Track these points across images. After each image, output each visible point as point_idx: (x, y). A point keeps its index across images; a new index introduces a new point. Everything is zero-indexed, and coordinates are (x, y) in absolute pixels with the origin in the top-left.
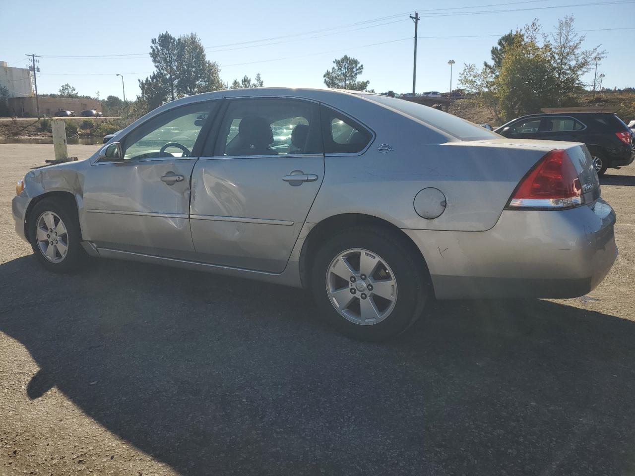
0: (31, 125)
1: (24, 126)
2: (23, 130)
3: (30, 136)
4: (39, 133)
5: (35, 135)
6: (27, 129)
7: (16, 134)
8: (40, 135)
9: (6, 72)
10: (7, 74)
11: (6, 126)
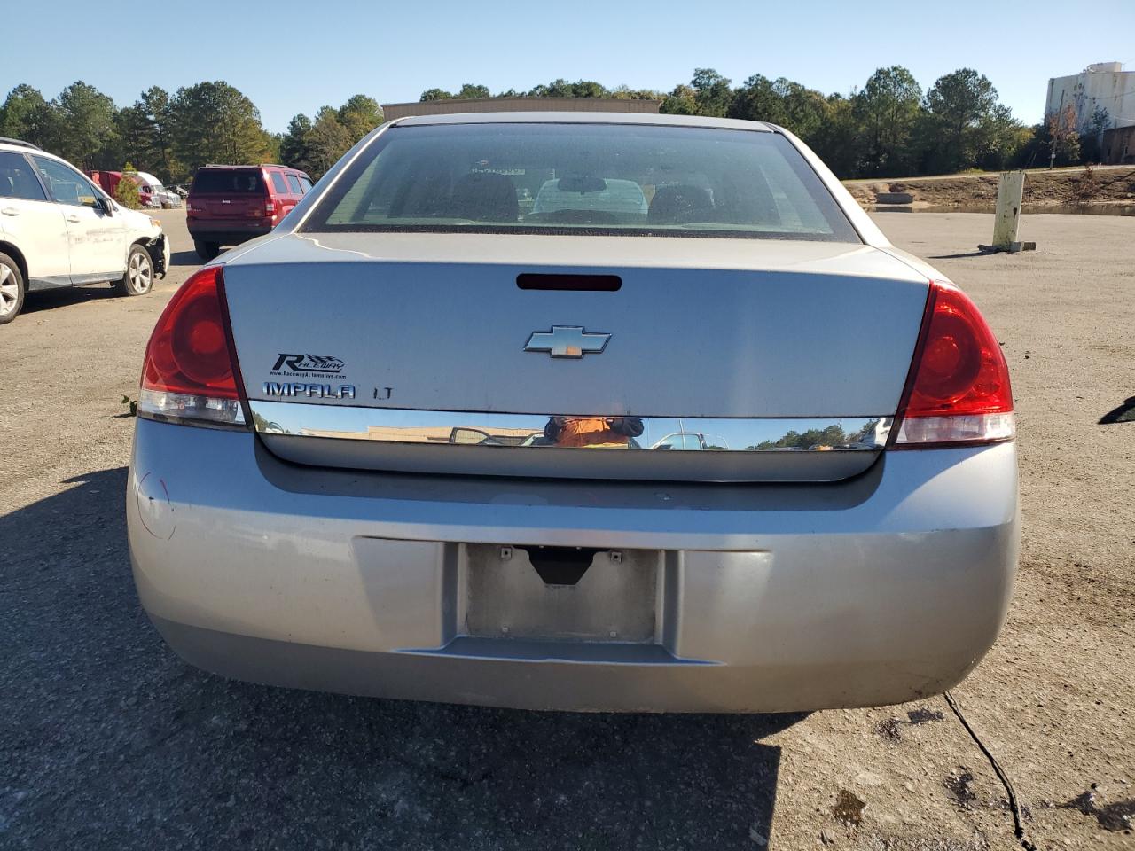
0: (1121, 179)
1: (1107, 180)
2: (1102, 188)
3: (1111, 200)
4: (1130, 195)
5: (1122, 197)
6: (1109, 187)
7: (1085, 196)
8: (1132, 197)
9: (1116, 81)
10: (1114, 86)
11: (1074, 181)
